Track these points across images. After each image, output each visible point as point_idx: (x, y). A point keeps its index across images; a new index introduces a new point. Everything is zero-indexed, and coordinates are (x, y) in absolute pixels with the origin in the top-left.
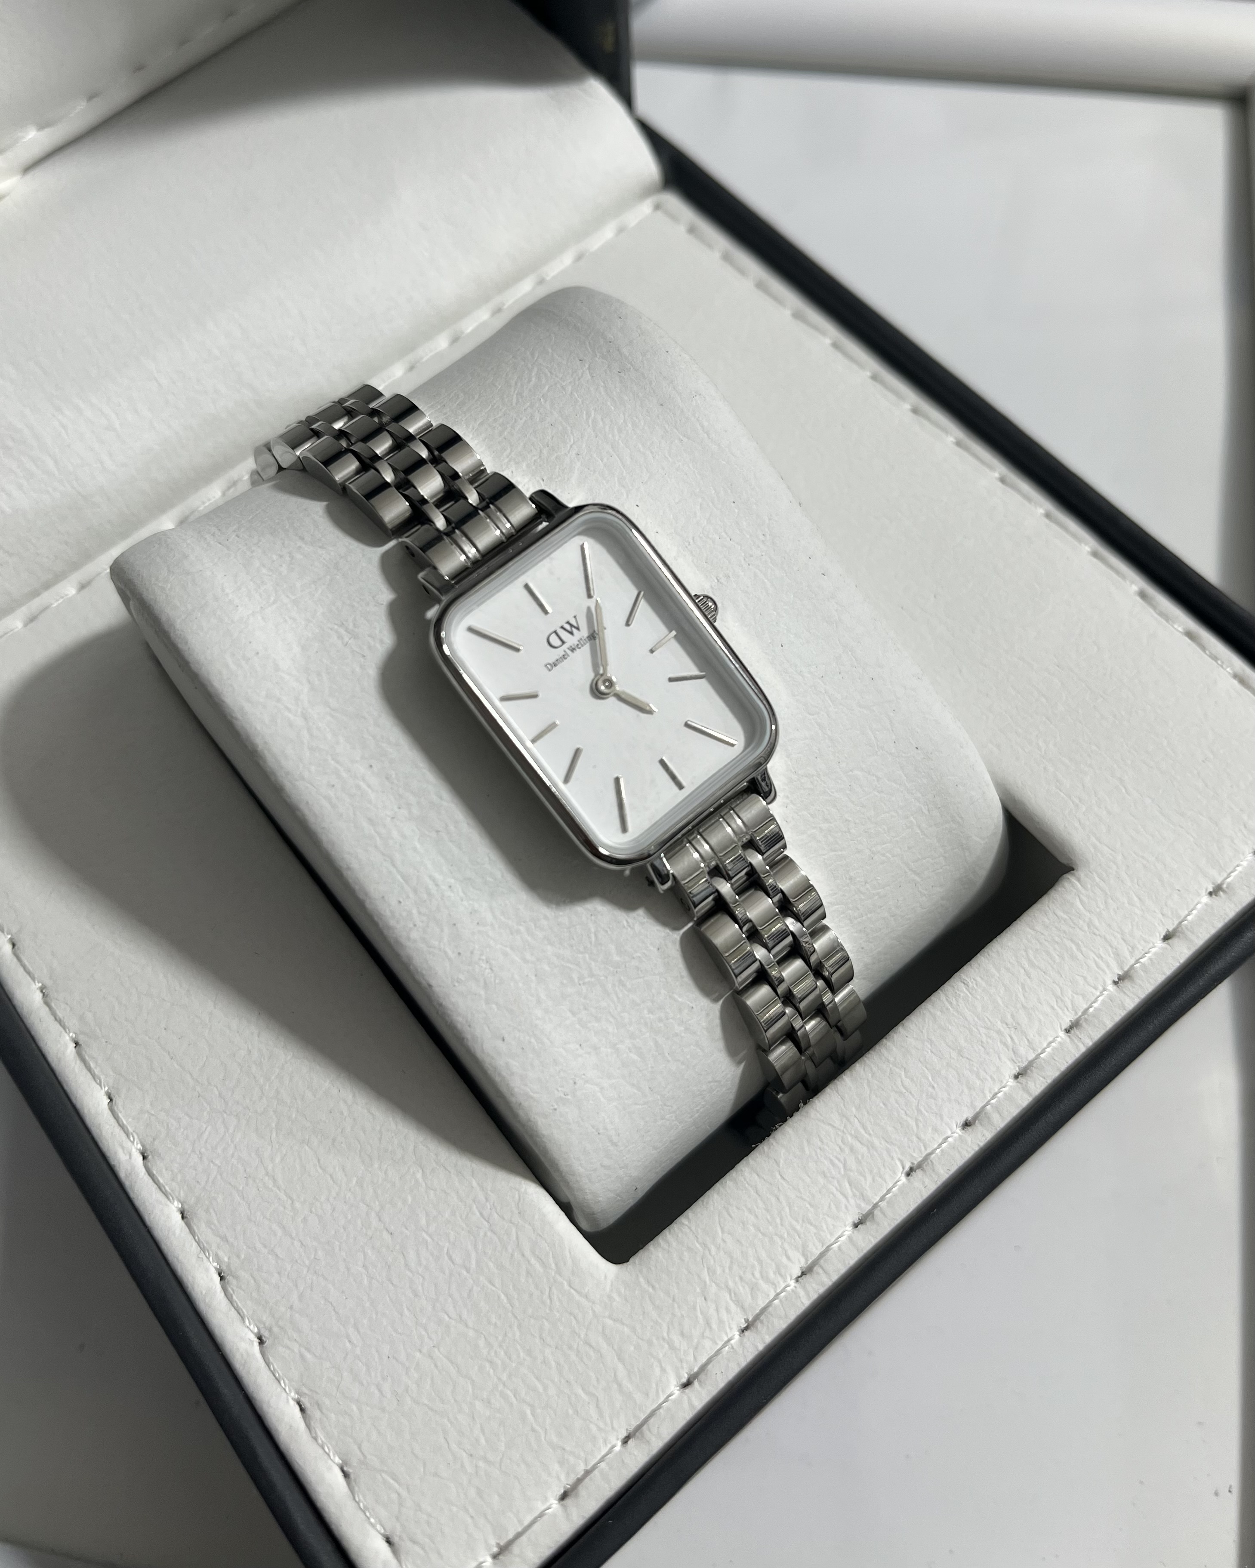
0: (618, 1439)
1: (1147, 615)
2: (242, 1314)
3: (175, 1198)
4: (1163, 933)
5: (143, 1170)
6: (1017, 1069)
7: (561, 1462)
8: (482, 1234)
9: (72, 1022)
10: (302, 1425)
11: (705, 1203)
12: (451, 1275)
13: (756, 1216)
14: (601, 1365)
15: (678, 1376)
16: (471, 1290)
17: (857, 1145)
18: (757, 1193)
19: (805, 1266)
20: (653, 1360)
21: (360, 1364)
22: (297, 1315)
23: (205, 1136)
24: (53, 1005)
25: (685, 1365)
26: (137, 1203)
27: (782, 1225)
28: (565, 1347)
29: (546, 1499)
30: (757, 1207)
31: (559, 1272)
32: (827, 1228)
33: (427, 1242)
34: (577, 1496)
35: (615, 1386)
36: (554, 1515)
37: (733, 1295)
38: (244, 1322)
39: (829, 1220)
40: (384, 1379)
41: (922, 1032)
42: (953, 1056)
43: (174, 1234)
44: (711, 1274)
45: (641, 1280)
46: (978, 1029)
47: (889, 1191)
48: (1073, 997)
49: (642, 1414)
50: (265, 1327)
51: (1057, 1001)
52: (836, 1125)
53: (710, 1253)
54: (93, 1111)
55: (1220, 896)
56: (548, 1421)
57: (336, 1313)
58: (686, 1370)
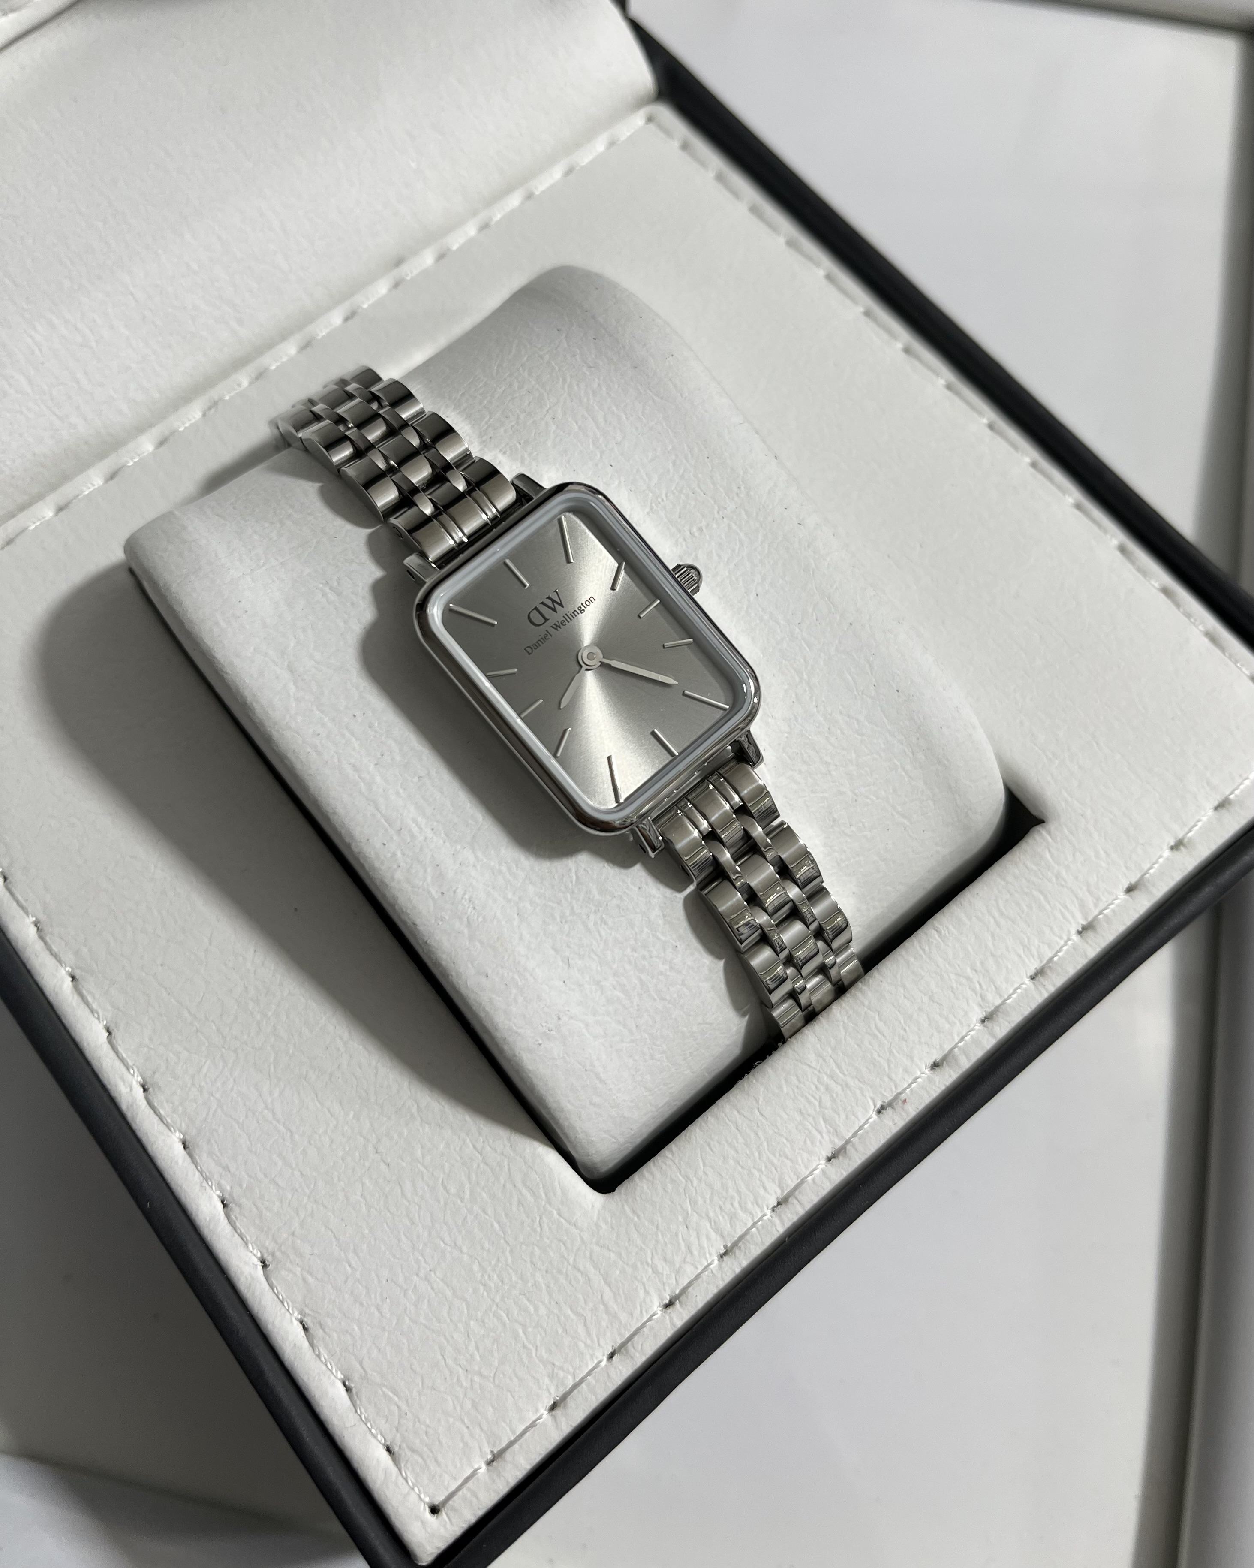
0: (604, 1355)
1: (1127, 570)
2: (245, 1239)
3: (176, 1129)
4: (1126, 885)
5: (144, 1102)
6: (984, 1013)
7: (551, 1377)
8: (475, 1166)
9: (68, 957)
10: (306, 1344)
11: (687, 1138)
12: (446, 1204)
13: (737, 1151)
14: (589, 1287)
15: (661, 1298)
16: (465, 1218)
17: (832, 1084)
18: (737, 1129)
19: (781, 1197)
20: (637, 1283)
21: (360, 1286)
22: (299, 1241)
23: (205, 1070)
24: (48, 939)
25: (667, 1288)
26: (140, 1134)
27: (760, 1159)
28: (554, 1271)
29: (537, 1411)
30: (737, 1142)
31: (549, 1202)
32: (802, 1162)
33: (422, 1172)
34: (565, 1407)
35: (602, 1307)
36: (544, 1424)
37: (713, 1223)
38: (248, 1247)
39: (805, 1155)
40: (384, 1300)
41: (896, 978)
42: (924, 1001)
43: (177, 1163)
44: (693, 1204)
45: (626, 1208)
46: (949, 977)
47: (861, 1128)
48: (1039, 946)
49: (627, 1332)
50: (268, 1252)
51: (1024, 950)
52: (813, 1066)
53: (692, 1185)
54: (93, 1045)
55: (1180, 849)
56: (539, 1338)
57: (337, 1239)
58: (669, 1293)
